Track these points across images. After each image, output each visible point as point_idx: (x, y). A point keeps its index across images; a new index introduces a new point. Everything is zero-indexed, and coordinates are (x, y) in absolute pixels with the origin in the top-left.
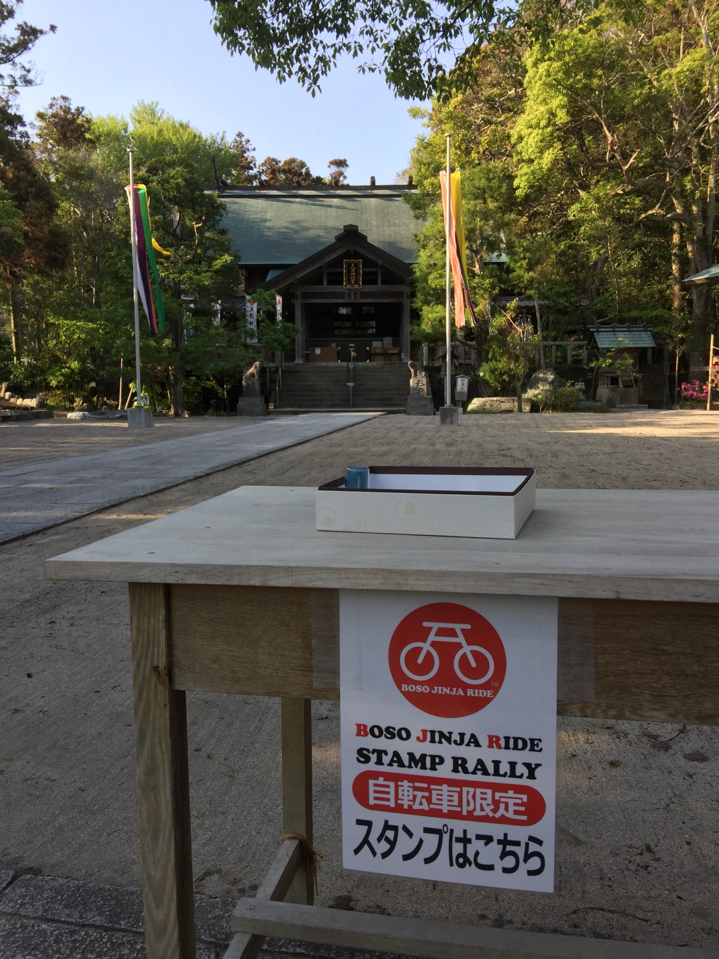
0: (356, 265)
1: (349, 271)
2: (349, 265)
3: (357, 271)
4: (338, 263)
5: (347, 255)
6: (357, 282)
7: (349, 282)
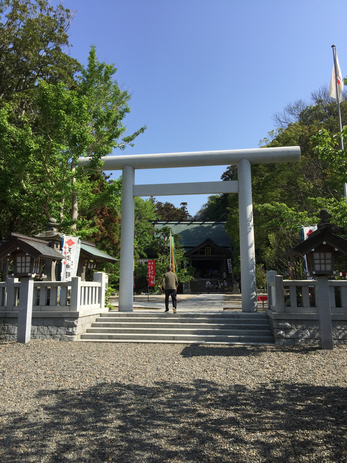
0: (209, 249)
1: (207, 250)
2: (207, 249)
3: (209, 251)
4: (204, 248)
5: (206, 246)
6: (209, 254)
7: (207, 254)
